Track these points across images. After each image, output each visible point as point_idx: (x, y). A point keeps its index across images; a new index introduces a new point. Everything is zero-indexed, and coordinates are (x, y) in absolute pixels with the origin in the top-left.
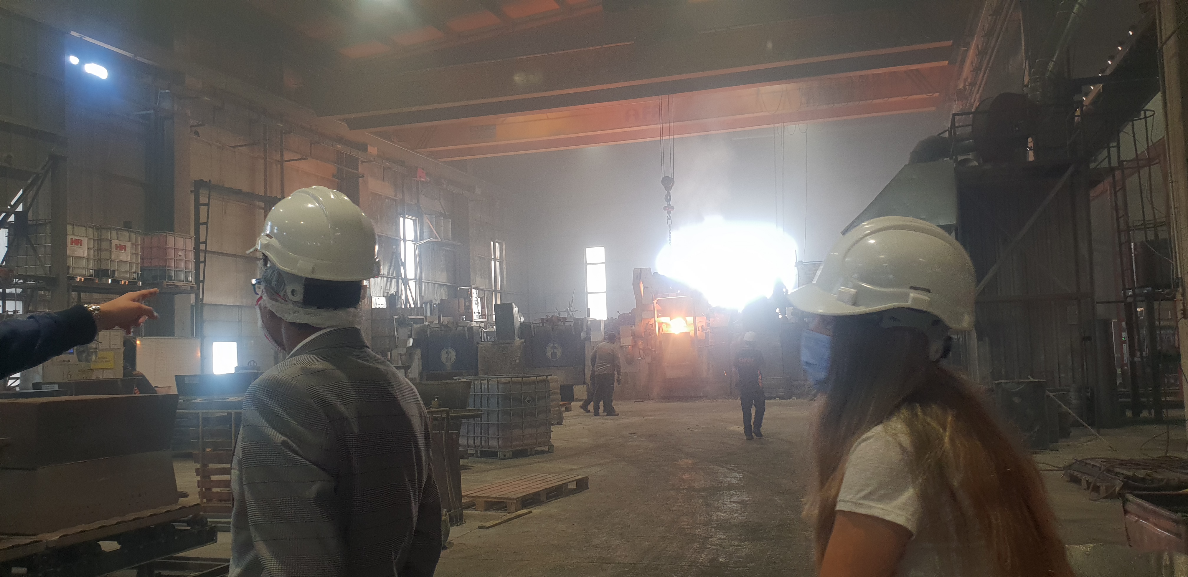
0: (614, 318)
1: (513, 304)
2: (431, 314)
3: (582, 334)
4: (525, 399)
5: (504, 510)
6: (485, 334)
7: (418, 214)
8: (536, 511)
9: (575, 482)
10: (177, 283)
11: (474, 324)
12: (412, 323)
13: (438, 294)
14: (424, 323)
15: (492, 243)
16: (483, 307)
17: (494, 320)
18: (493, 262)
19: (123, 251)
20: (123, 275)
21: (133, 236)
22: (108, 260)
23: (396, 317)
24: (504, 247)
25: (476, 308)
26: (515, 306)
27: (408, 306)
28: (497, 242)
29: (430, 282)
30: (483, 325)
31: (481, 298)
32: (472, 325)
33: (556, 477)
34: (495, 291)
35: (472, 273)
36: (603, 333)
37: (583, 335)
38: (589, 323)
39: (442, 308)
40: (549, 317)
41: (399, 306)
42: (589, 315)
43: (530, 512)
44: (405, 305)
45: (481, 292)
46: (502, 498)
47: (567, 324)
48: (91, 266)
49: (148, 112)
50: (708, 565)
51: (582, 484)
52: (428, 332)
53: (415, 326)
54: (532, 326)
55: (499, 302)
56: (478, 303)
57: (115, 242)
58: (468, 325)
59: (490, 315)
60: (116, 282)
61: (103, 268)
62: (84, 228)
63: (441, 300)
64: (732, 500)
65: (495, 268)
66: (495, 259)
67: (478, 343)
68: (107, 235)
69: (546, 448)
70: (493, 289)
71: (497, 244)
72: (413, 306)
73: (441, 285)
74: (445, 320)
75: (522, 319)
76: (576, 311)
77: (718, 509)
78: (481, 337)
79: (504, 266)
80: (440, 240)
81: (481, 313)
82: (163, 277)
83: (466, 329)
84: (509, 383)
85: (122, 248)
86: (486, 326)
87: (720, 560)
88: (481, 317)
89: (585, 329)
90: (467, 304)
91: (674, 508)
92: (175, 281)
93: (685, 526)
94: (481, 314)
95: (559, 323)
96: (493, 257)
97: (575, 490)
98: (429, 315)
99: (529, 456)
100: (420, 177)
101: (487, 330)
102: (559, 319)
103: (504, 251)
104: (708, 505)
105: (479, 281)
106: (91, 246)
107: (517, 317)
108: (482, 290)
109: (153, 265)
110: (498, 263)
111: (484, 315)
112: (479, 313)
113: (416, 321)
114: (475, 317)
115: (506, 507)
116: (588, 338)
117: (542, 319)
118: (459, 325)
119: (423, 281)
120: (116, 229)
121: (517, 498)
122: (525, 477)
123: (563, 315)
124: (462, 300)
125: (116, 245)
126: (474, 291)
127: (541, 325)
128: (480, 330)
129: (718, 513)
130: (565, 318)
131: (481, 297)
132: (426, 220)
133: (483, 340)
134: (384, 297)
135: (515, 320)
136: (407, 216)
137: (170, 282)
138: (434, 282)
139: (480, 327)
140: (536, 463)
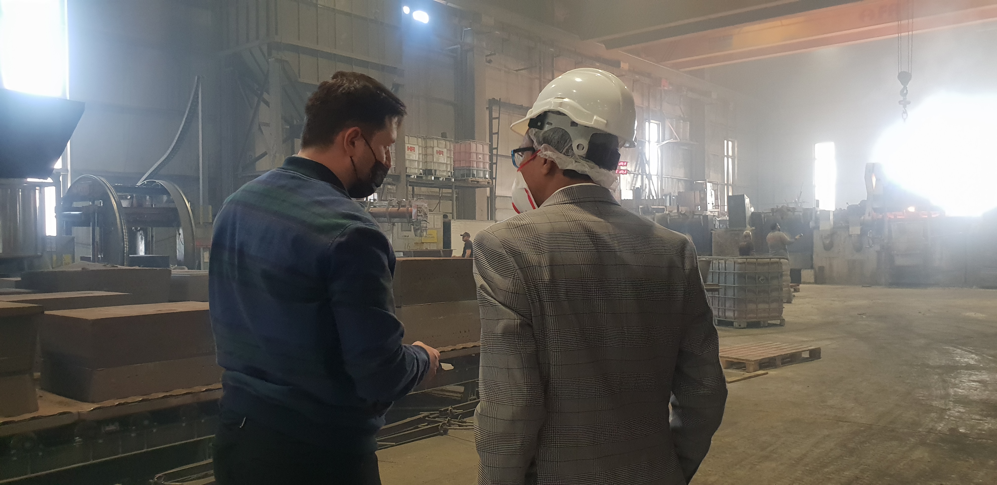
0: (843, 209)
1: (745, 195)
2: (670, 204)
3: (810, 223)
4: (759, 278)
5: (742, 370)
6: (718, 223)
7: (661, 119)
8: (772, 372)
9: (809, 351)
10: (478, 179)
11: (708, 213)
12: (655, 212)
13: (677, 188)
14: (665, 212)
15: (726, 142)
16: (716, 198)
17: (726, 210)
18: (726, 159)
19: (441, 155)
20: (441, 173)
21: (448, 143)
22: (431, 162)
23: (641, 207)
24: (736, 145)
25: (710, 199)
26: (747, 197)
27: (651, 198)
28: (730, 141)
29: (669, 177)
30: (716, 214)
31: (715, 191)
32: (707, 214)
33: (789, 346)
34: (728, 185)
35: (706, 169)
36: (832, 223)
37: (812, 224)
38: (818, 213)
39: (680, 199)
40: (779, 208)
41: (643, 198)
42: (818, 206)
43: (767, 373)
44: (649, 197)
45: (714, 185)
46: (741, 359)
47: (796, 213)
48: (421, 167)
49: (455, 47)
50: (948, 434)
51: (815, 354)
52: (668, 220)
53: (657, 214)
54: (763, 216)
55: (730, 194)
56: (712, 195)
57: (436, 149)
58: (703, 214)
59: (723, 206)
60: (437, 178)
61: (429, 168)
62: (415, 138)
63: (679, 193)
64: (971, 379)
65: (728, 164)
66: (728, 156)
67: (712, 230)
68: (430, 143)
69: (778, 322)
70: (726, 182)
71: (730, 143)
72: (655, 198)
73: (679, 180)
74: (683, 209)
75: (752, 210)
76: (804, 202)
77: (955, 386)
78: (715, 225)
79: (736, 162)
80: (679, 140)
81: (714, 203)
82: (468, 176)
83: (701, 217)
84: (745, 263)
85: (440, 153)
86: (719, 214)
87: (960, 431)
88: (714, 207)
89: (814, 218)
90: (702, 196)
91: (908, 381)
92: (477, 178)
93: (921, 398)
94: (714, 205)
95: (789, 213)
96: (726, 154)
97: (807, 358)
98: (668, 205)
99: (762, 327)
100: (664, 86)
101: (719, 219)
102: (789, 210)
103: (736, 149)
104: (944, 381)
105: (712, 175)
106: (421, 152)
107: (748, 208)
108: (715, 184)
109: (461, 166)
110: (730, 160)
111: (717, 206)
112: (713, 204)
113: (658, 210)
114: (710, 207)
115: (745, 367)
116: (817, 228)
117: (772, 209)
118: (696, 214)
119: (663, 176)
120: (437, 139)
121: (755, 361)
122: (760, 344)
123: (791, 206)
124: (697, 193)
125: (437, 150)
126: (709, 185)
127: (771, 214)
128: (714, 219)
129: (955, 389)
130: (794, 208)
131: (715, 189)
132: (668, 123)
133: (716, 227)
134: (631, 190)
135: (746, 210)
136: (651, 121)
137: (474, 179)
138: (673, 177)
139: (714, 216)
140: (769, 333)
